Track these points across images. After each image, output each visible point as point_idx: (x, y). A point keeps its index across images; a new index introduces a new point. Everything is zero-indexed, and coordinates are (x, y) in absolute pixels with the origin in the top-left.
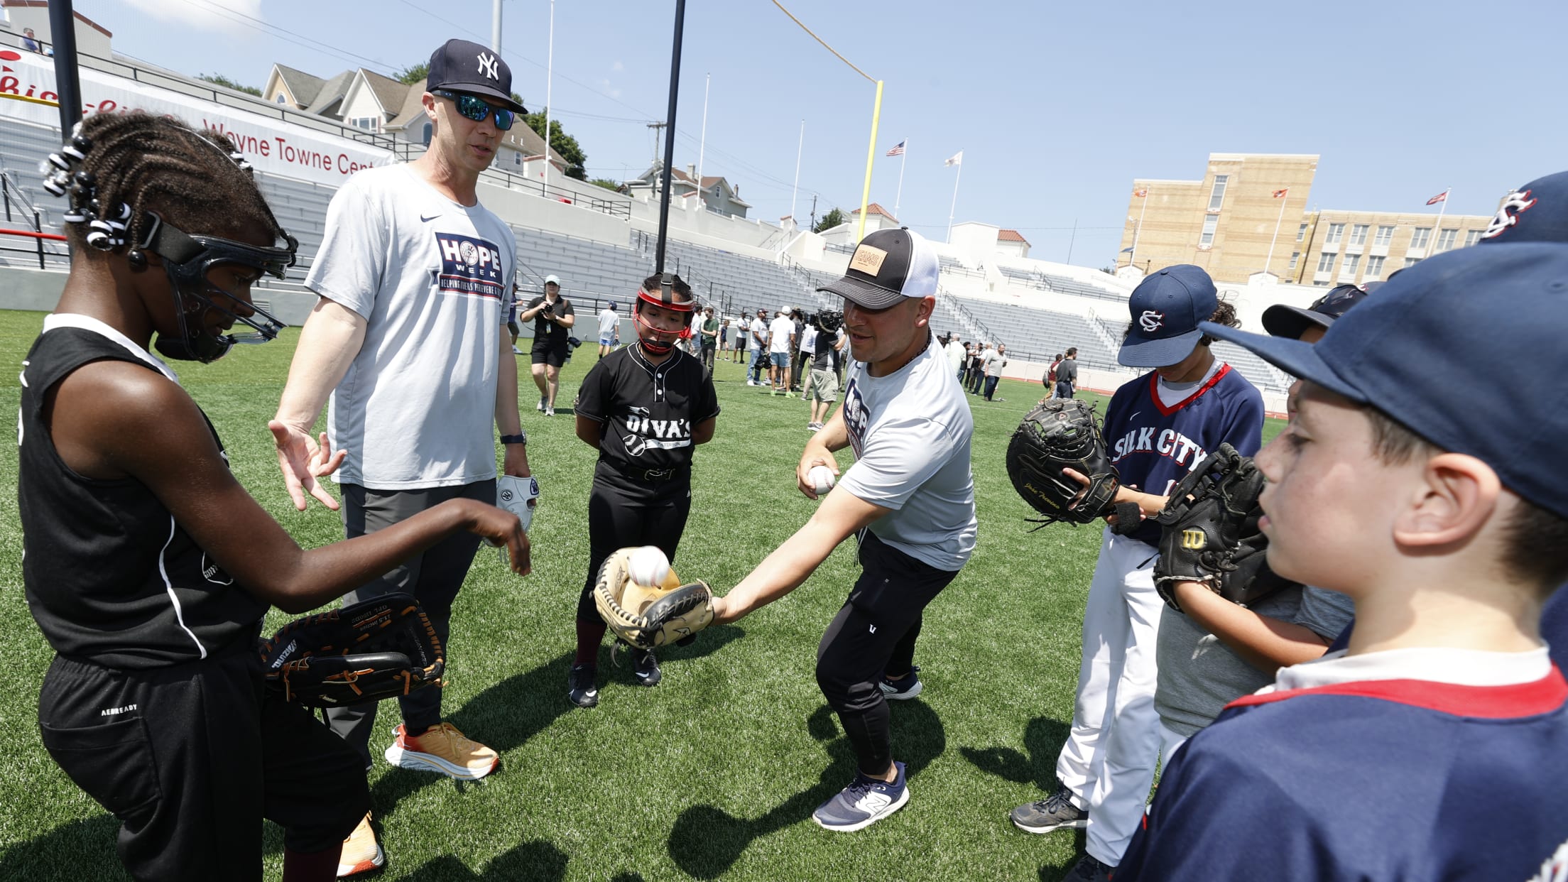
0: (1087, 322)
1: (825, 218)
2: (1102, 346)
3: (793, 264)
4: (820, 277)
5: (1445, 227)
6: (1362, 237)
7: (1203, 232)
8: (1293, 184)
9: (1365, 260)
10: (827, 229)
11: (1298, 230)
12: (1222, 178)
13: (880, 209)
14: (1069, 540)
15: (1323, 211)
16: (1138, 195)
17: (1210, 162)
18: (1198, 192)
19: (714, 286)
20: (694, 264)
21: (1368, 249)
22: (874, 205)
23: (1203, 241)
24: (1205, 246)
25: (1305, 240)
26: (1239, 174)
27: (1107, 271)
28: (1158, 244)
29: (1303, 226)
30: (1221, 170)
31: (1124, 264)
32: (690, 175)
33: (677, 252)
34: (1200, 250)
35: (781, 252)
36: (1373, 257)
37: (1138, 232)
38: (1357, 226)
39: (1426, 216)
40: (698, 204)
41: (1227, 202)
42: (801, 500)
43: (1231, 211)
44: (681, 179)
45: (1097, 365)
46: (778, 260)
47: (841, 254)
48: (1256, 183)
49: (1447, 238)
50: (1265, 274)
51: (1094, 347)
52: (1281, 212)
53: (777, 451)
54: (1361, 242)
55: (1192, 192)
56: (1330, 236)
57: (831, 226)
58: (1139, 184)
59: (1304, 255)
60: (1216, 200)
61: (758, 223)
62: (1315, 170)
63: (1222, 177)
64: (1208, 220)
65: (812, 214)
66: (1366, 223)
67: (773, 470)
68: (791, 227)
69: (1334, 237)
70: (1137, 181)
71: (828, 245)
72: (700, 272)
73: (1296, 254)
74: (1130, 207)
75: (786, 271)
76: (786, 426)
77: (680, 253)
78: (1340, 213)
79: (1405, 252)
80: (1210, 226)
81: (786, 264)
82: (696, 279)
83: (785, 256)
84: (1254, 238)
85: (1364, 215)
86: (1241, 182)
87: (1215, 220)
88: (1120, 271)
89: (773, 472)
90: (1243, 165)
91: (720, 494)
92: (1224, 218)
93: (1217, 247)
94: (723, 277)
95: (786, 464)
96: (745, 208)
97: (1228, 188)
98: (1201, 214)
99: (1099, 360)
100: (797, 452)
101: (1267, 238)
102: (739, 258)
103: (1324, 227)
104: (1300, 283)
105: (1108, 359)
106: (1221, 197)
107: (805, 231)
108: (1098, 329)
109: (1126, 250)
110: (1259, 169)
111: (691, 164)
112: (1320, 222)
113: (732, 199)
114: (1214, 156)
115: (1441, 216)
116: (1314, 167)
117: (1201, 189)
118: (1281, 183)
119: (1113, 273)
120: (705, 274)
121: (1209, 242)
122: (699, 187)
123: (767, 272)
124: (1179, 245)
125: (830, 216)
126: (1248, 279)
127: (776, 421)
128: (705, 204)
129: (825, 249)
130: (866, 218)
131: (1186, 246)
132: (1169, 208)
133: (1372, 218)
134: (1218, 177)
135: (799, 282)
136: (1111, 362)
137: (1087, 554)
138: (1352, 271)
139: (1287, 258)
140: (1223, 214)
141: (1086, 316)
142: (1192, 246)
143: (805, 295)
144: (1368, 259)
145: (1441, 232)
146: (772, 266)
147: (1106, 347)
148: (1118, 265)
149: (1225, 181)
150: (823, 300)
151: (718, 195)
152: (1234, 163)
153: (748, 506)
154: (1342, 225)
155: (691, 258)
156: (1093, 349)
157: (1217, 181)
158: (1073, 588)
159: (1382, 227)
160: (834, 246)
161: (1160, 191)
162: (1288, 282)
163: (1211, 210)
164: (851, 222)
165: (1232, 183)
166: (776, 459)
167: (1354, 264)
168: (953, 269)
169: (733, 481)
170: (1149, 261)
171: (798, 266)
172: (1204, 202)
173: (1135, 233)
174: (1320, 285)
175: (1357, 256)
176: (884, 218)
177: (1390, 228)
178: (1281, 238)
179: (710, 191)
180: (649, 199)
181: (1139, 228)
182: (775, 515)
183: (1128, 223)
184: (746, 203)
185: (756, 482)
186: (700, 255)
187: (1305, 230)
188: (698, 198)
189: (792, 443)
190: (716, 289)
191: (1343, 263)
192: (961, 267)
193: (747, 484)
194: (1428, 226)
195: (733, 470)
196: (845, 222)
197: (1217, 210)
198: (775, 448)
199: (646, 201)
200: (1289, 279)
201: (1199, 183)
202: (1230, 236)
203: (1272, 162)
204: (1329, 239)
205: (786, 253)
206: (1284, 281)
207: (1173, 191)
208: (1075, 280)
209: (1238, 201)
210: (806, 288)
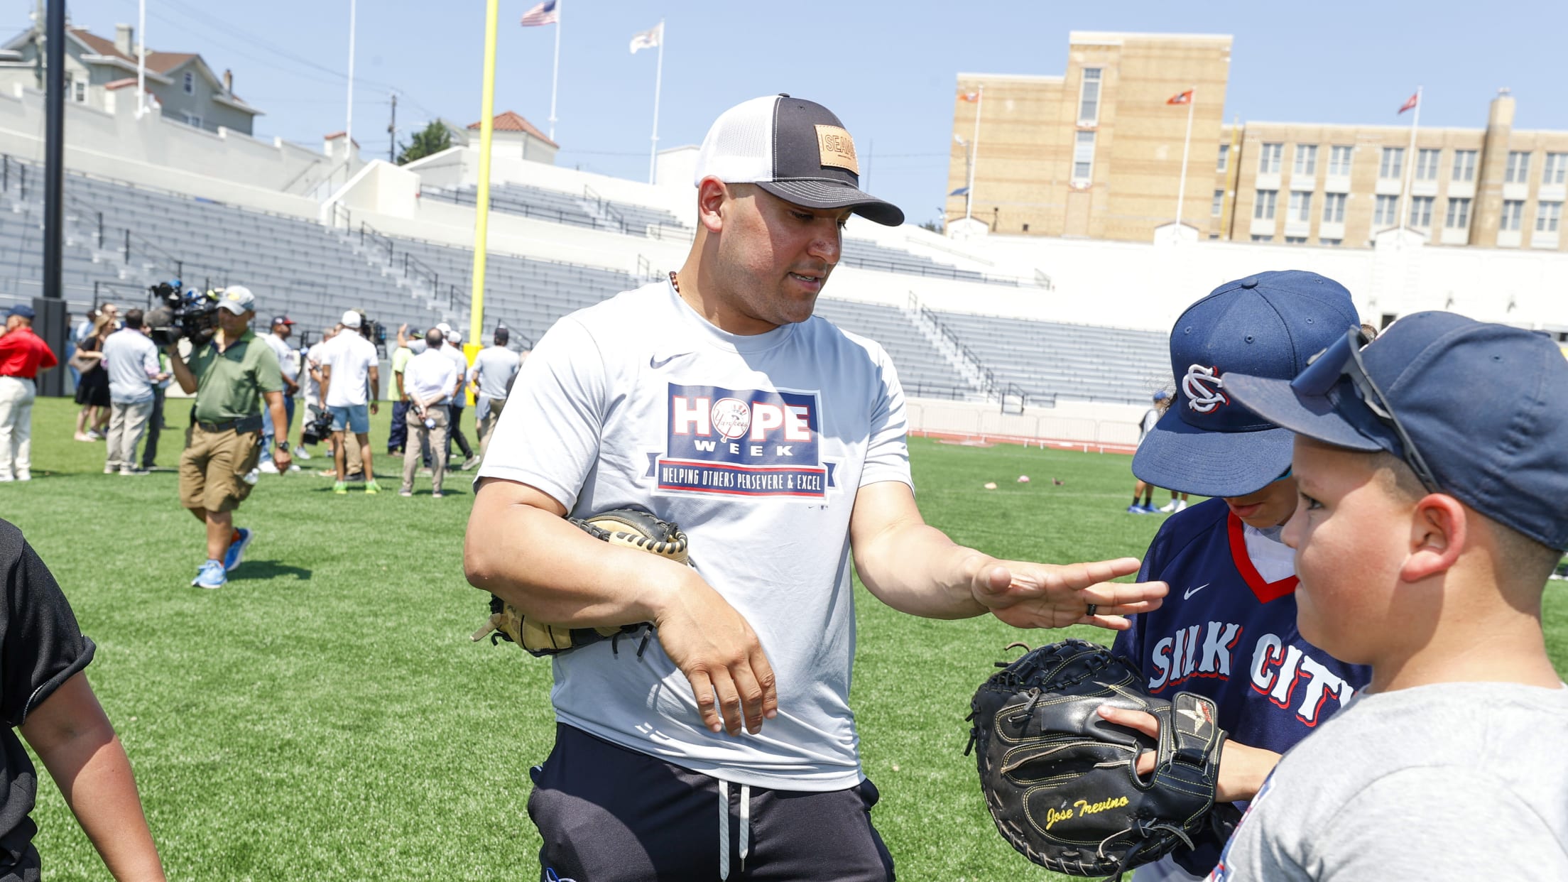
0: (908, 317)
1: (416, 137)
2: (937, 356)
3: (356, 224)
4: (413, 248)
5: (1424, 145)
6: (1311, 164)
7: (1076, 159)
8: (1201, 81)
9: (1319, 200)
10: (422, 156)
11: (1215, 155)
12: (1093, 72)
13: (521, 122)
14: (907, 756)
15: (1251, 124)
16: (965, 98)
17: (1072, 46)
18: (1059, 96)
19: (185, 269)
20: (139, 224)
21: (1321, 182)
22: (510, 116)
23: (1077, 175)
24: (1081, 183)
25: (1229, 170)
26: (1118, 65)
27: (931, 228)
28: (1008, 180)
29: (1224, 148)
30: (1093, 60)
31: (956, 215)
32: (122, 46)
33: (98, 201)
34: (1074, 190)
35: (330, 202)
36: (1330, 195)
37: (974, 161)
38: (1301, 146)
39: (1395, 130)
40: (144, 106)
41: (1104, 110)
42: (348, 734)
43: (1113, 125)
44: (104, 53)
45: (932, 389)
46: (324, 219)
47: (452, 206)
48: (1146, 80)
49: (1428, 163)
50: (1178, 225)
51: (923, 358)
52: (1188, 124)
53: (304, 620)
54: (1310, 170)
55: (1050, 95)
56: (1265, 162)
57: (430, 152)
58: (965, 82)
59: (1231, 194)
60: (1089, 108)
61: (278, 144)
62: (1228, 60)
63: (1092, 70)
64: (1080, 139)
65: (390, 130)
66: (1313, 141)
67: (285, 667)
68: (347, 153)
69: (1271, 164)
70: (962, 76)
71: (425, 189)
72: (154, 242)
73: (1219, 193)
74: (956, 120)
75: (343, 238)
76: (333, 559)
77: (105, 202)
78: (1276, 127)
79: (1373, 186)
80: (1084, 150)
81: (340, 224)
82: (145, 256)
83: (338, 209)
84: (1154, 168)
85: (1309, 129)
86: (1123, 79)
87: (1091, 139)
88: (951, 227)
89: (290, 674)
90: (1123, 52)
91: (149, 744)
92: (1104, 137)
93: (1100, 185)
94: (206, 251)
95: (323, 648)
96: (250, 115)
97: (1104, 88)
98: (1068, 131)
99: (935, 382)
100: (352, 616)
101: (1172, 168)
102: (240, 213)
103: (1254, 150)
104: (1231, 237)
105: (950, 379)
106: (1095, 103)
107: (374, 162)
108: (926, 328)
109: (958, 192)
110: (1148, 57)
111: (125, 25)
112: (1247, 140)
113: (220, 98)
114: (1077, 37)
115: (1415, 129)
116: (1226, 54)
117: (1064, 90)
118: (1181, 81)
119: (941, 231)
120: (167, 245)
121: (1086, 175)
122: (141, 68)
123: (303, 240)
124: (1041, 182)
125: (427, 135)
126: (1153, 234)
127: (312, 550)
128: (157, 105)
129: (419, 196)
130: (492, 138)
131: (1050, 183)
132: (1017, 122)
133: (1321, 134)
134: (1087, 70)
135: (371, 260)
136: (955, 384)
137: (943, 782)
138: (1304, 217)
139: (1206, 199)
140: (1103, 131)
141: (904, 305)
142: (1060, 183)
143: (384, 285)
144: (1324, 199)
145: (1418, 154)
146: (312, 230)
147: (945, 358)
148: (947, 216)
149: (1098, 77)
150: (423, 293)
151: (188, 88)
152: (1109, 48)
153: (214, 767)
154: (1279, 145)
155: (132, 213)
156: (922, 362)
157: (1087, 77)
158: (920, 870)
159: (1336, 148)
160: (436, 191)
161: (1000, 93)
162: (1214, 237)
163: (1082, 123)
164: (467, 145)
165: (1108, 80)
166: (299, 639)
167: (1305, 206)
168: (666, 230)
169: (188, 707)
170: (996, 210)
171: (367, 230)
172: (1071, 110)
173: (968, 164)
174: (1261, 241)
175: (1307, 194)
176: (531, 140)
177: (1348, 148)
178: (1194, 168)
179: (170, 81)
180: (26, 91)
181: (974, 154)
182: (280, 783)
183: (956, 146)
184: (251, 105)
185: (244, 701)
186: (152, 207)
187: (1227, 155)
188: (140, 91)
189: (341, 598)
190: (192, 276)
191: (1289, 204)
192: (680, 226)
193: (223, 709)
194: (1400, 144)
195: (193, 678)
196: (457, 144)
197: (1092, 123)
198: (302, 612)
199: (18, 93)
200: (1214, 232)
201: (1058, 80)
202: (1118, 166)
203: (1165, 47)
204: (1264, 167)
205: (341, 203)
206: (1207, 236)
207: (1020, 92)
208: (879, 244)
209: (1121, 108)
210: (385, 271)
